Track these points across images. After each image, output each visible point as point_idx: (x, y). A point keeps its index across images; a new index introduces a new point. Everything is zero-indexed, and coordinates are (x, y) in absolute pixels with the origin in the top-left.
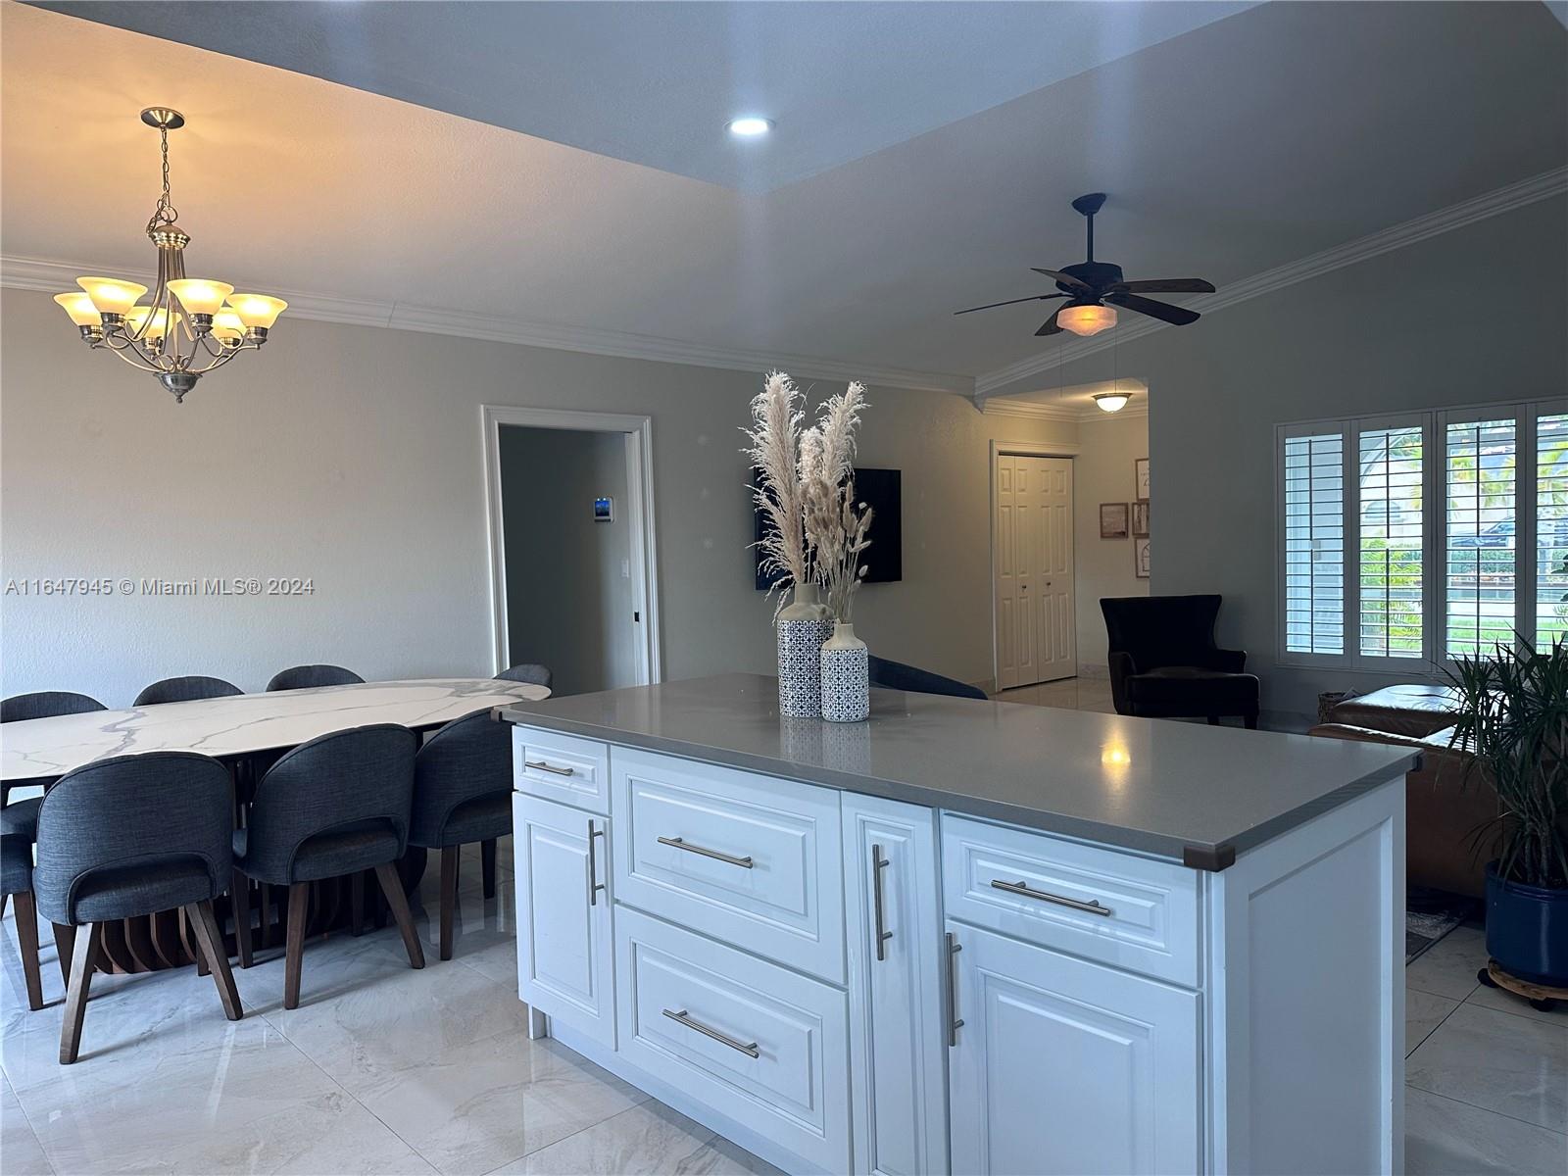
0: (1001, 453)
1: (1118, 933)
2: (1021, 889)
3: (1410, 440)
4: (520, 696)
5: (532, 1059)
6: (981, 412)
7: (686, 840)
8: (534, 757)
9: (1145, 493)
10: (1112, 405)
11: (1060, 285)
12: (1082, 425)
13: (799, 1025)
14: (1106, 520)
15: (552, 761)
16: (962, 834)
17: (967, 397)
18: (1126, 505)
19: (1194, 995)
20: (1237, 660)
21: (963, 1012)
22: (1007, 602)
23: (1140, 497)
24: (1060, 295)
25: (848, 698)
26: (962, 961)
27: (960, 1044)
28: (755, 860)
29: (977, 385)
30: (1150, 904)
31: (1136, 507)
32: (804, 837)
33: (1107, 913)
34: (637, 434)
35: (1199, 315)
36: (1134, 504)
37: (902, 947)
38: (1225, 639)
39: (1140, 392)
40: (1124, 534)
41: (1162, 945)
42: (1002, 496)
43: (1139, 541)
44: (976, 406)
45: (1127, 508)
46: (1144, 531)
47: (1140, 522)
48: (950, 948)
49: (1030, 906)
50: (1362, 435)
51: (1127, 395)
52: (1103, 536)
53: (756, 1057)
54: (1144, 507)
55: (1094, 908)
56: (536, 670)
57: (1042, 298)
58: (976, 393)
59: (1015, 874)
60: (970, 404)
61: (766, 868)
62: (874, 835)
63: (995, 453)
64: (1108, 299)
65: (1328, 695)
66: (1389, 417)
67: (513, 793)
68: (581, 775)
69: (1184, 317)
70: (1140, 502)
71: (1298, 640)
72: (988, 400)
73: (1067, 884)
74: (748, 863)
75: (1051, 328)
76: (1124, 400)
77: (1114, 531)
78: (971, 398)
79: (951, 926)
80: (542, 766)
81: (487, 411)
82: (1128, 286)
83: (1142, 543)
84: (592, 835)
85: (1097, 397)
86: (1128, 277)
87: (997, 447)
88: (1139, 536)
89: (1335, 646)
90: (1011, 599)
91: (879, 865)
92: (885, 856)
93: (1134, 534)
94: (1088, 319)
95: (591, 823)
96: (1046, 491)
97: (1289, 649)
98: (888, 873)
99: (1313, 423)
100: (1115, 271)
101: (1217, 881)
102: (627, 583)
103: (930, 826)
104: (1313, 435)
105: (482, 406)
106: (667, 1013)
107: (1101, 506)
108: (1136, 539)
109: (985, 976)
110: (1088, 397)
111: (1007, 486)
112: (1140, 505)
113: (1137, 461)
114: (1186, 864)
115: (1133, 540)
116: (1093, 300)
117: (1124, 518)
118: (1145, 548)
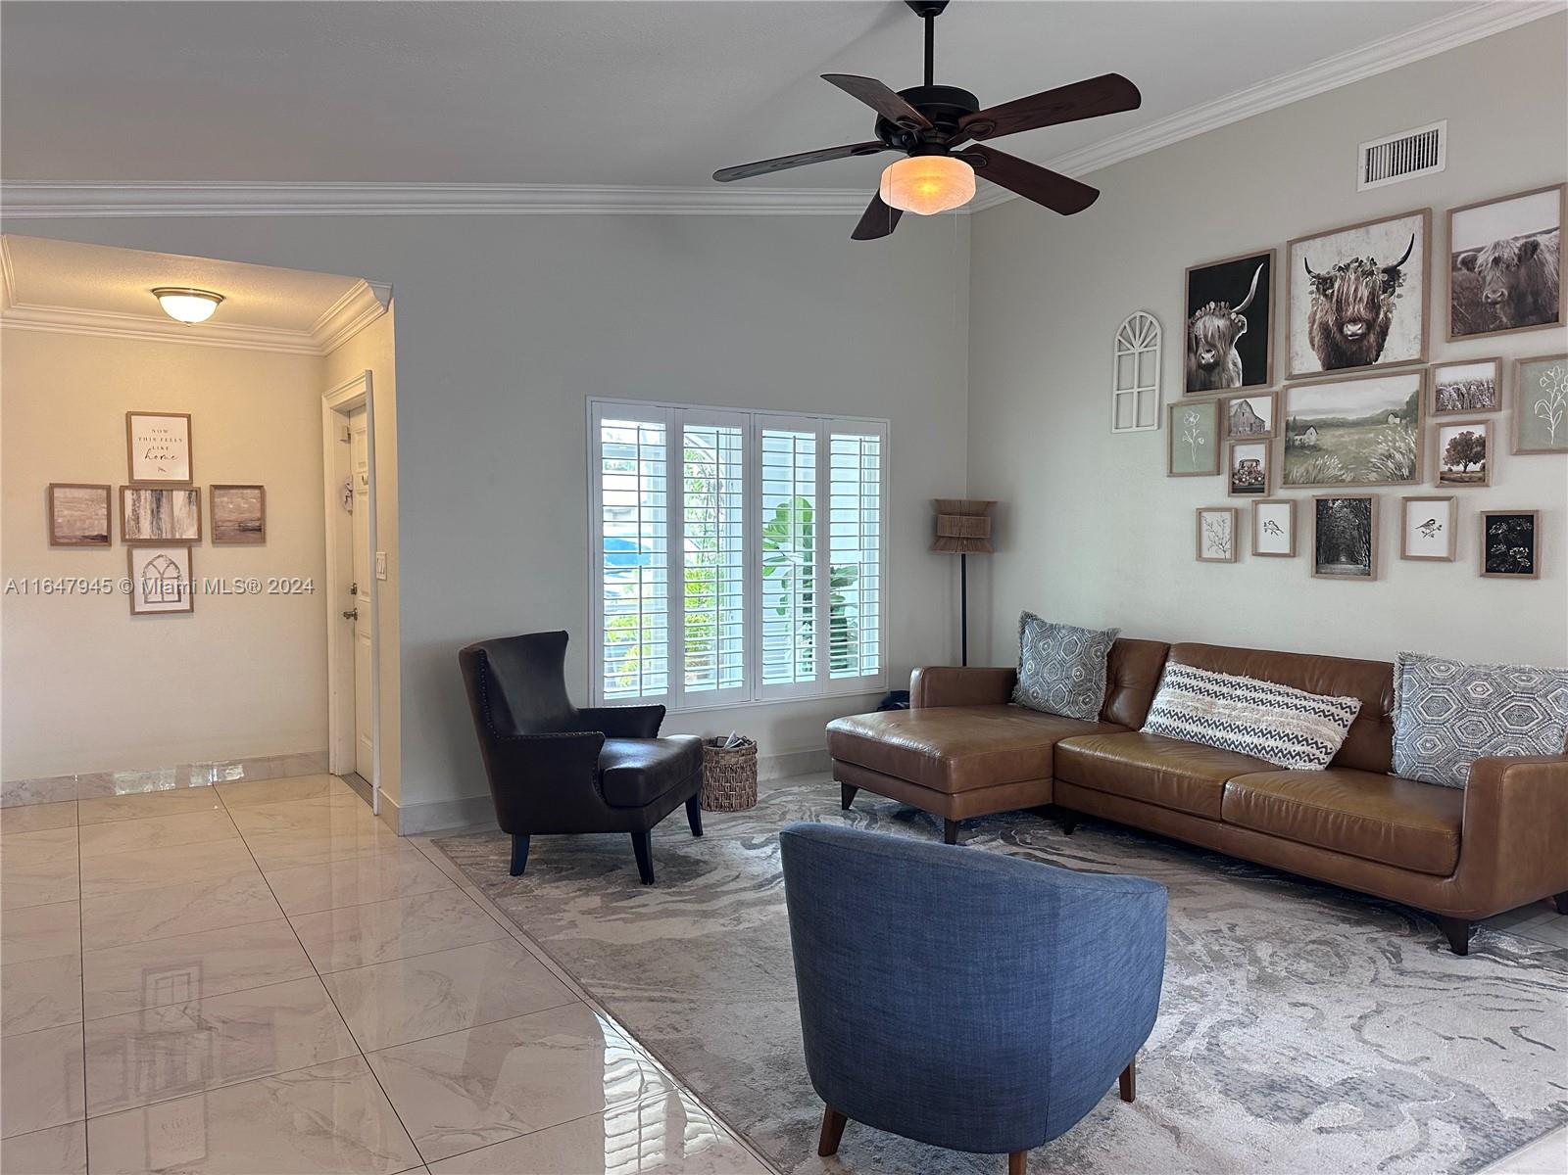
10: (190, 310)
14: (61, 512)
18: (108, 489)
23: (138, 476)
31: (128, 494)
36: (122, 489)
40: (104, 540)
43: (137, 552)
45: (107, 494)
46: (146, 532)
47: (137, 519)
50: (686, 427)
51: (220, 299)
52: (54, 543)
54: (146, 496)
70: (137, 486)
76: (212, 305)
77: (77, 534)
83: (141, 556)
85: (158, 293)
88: (136, 543)
93: (124, 540)
107: (51, 487)
108: (131, 547)
112: (136, 489)
113: (131, 414)
115: (124, 551)
117: (105, 511)
118: (150, 563)
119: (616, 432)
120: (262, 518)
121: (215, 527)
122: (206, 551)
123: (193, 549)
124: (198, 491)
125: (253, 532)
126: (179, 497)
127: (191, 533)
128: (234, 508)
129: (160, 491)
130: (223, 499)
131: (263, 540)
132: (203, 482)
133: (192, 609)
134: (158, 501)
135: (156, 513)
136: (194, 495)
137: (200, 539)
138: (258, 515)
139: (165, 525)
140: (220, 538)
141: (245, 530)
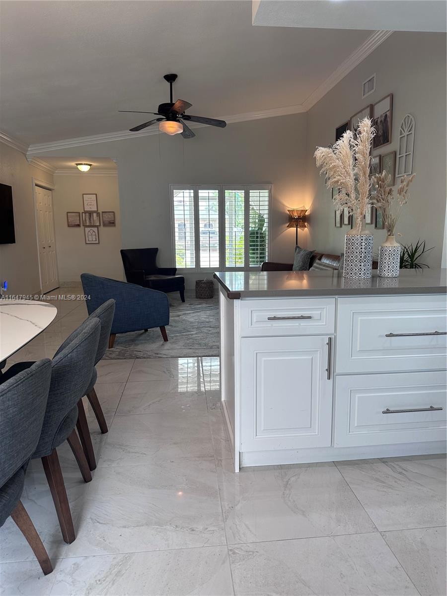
0: (36, 185)
6: (28, 162)
10: (84, 168)
14: (70, 219)
18: (79, 213)
23: (86, 210)
31: (84, 214)
36: (82, 213)
39: (95, 164)
40: (79, 225)
44: (26, 159)
45: (80, 215)
46: (88, 224)
47: (86, 220)
51: (90, 165)
52: (69, 226)
54: (87, 214)
58: (28, 153)
63: (34, 185)
66: (208, 185)
70: (85, 212)
71: (179, 264)
76: (89, 167)
77: (73, 224)
78: (25, 155)
83: (87, 229)
85: (77, 164)
87: (35, 182)
88: (86, 226)
89: (192, 265)
93: (83, 225)
96: (46, 204)
99: (183, 185)
104: (184, 189)
107: (68, 213)
108: (85, 227)
110: (73, 164)
112: (85, 213)
113: (83, 194)
115: (83, 228)
117: (78, 218)
118: (89, 231)
119: (177, 194)
120: (114, 220)
121: (103, 222)
122: (102, 228)
123: (99, 228)
124: (99, 213)
125: (112, 223)
126: (95, 215)
127: (98, 224)
128: (107, 218)
129: (90, 213)
130: (105, 215)
131: (115, 226)
132: (100, 211)
133: (99, 243)
134: (90, 216)
135: (90, 219)
136: (98, 214)
137: (100, 225)
138: (113, 219)
139: (92, 222)
140: (105, 225)
141: (111, 223)
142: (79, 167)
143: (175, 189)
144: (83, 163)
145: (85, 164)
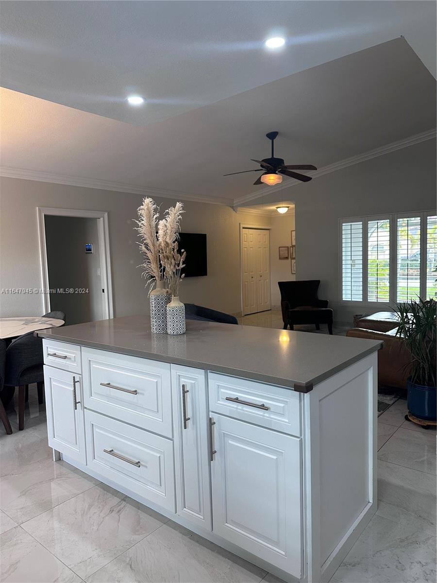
0: (243, 228)
1: (272, 416)
2: (236, 400)
3: (386, 223)
4: (51, 324)
5: (55, 469)
6: (236, 212)
7: (111, 384)
8: (52, 351)
9: (294, 244)
10: (283, 210)
11: (262, 166)
12: (272, 217)
13: (155, 454)
14: (281, 252)
15: (58, 353)
16: (215, 380)
17: (230, 206)
18: (288, 247)
19: (299, 439)
20: (325, 303)
21: (216, 447)
22: (246, 283)
24: (262, 170)
25: (177, 325)
26: (215, 428)
27: (215, 459)
28: (138, 391)
29: (235, 202)
30: (282, 405)
31: (291, 248)
32: (157, 382)
33: (267, 409)
34: (102, 219)
35: (311, 178)
37: (193, 424)
38: (321, 296)
39: (292, 206)
40: (287, 258)
41: (287, 421)
42: (244, 244)
43: (293, 260)
44: (234, 210)
45: (288, 248)
46: (294, 257)
47: (293, 254)
48: (211, 423)
49: (240, 406)
50: (369, 222)
51: (288, 207)
52: (280, 258)
53: (139, 467)
54: (294, 248)
55: (263, 407)
56: (59, 314)
57: (255, 171)
58: (234, 205)
59: (234, 394)
60: (232, 210)
61: (143, 394)
62: (183, 381)
63: (241, 228)
64: (279, 172)
65: (357, 316)
66: (378, 215)
67: (44, 366)
68: (70, 359)
69: (306, 179)
70: (293, 246)
71: (346, 296)
72: (239, 208)
73: (253, 398)
74: (135, 392)
75: (259, 182)
76: (287, 209)
77: (284, 257)
78: (232, 207)
79: (211, 415)
80: (54, 355)
81: (40, 210)
82: (286, 167)
83: (294, 261)
84: (75, 382)
85: (277, 208)
86: (286, 164)
87: (242, 226)
89: (359, 298)
90: (247, 282)
91: (185, 392)
92: (187, 388)
93: (290, 258)
94: (272, 179)
95: (74, 377)
96: (260, 242)
97: (343, 299)
98: (188, 395)
99: (352, 218)
100: (281, 161)
101: (307, 396)
102: (99, 278)
103: (204, 377)
104: (352, 222)
105: (37, 208)
106: (105, 451)
107: (279, 247)
108: (292, 259)
109: (224, 433)
110: (274, 208)
111: (246, 240)
113: (291, 231)
114: (295, 391)
115: (290, 260)
116: (274, 173)
117: (287, 252)
118: (294, 263)
119: (346, 227)
142: (278, 209)
143: (344, 223)
144: (281, 206)
145: (282, 207)
